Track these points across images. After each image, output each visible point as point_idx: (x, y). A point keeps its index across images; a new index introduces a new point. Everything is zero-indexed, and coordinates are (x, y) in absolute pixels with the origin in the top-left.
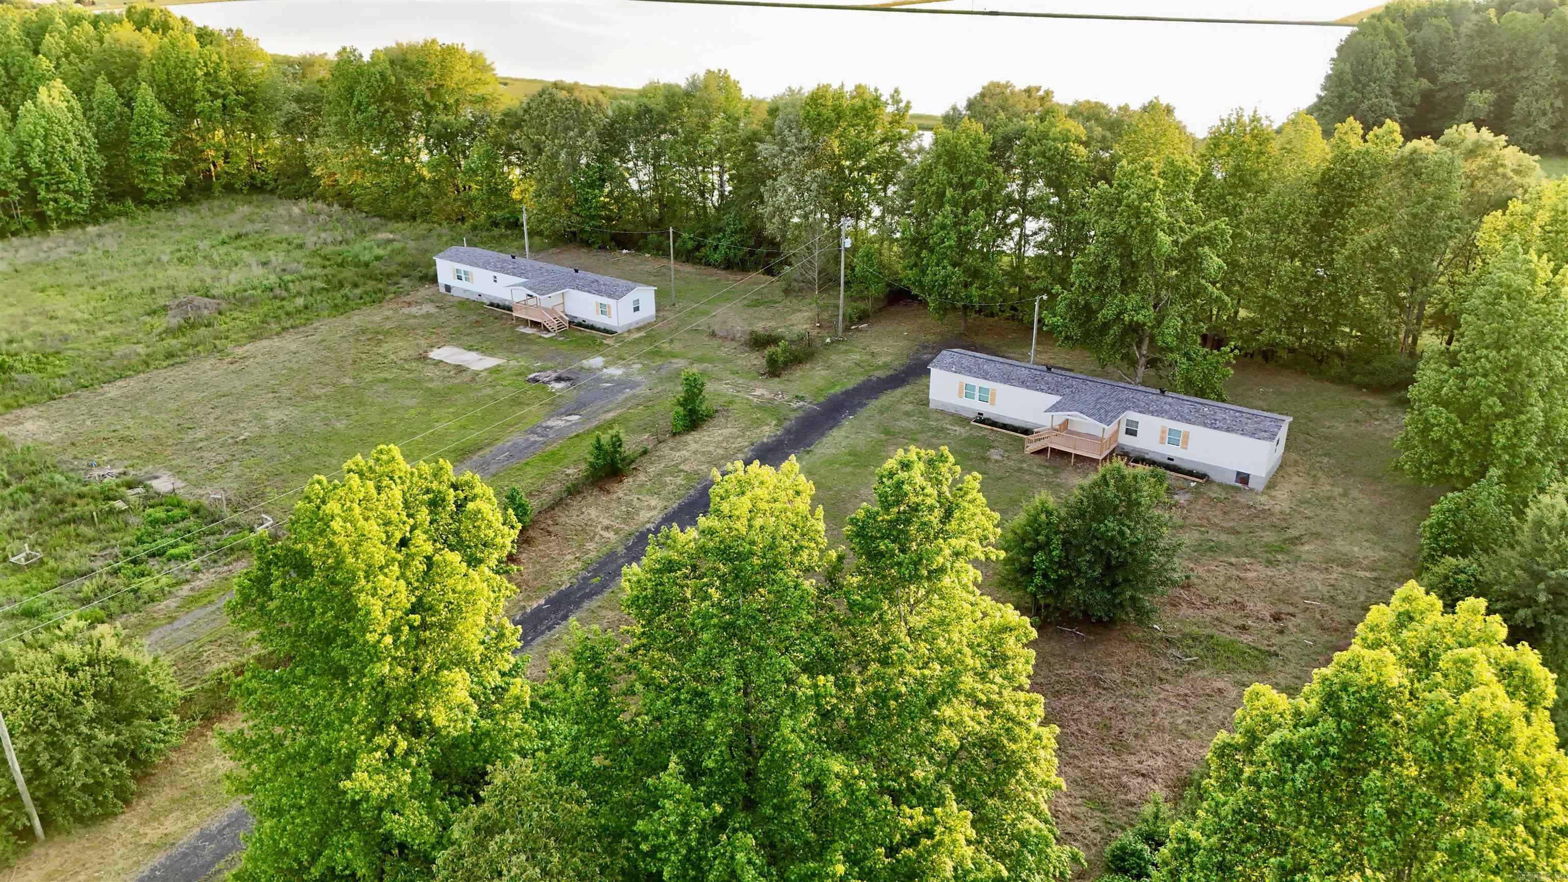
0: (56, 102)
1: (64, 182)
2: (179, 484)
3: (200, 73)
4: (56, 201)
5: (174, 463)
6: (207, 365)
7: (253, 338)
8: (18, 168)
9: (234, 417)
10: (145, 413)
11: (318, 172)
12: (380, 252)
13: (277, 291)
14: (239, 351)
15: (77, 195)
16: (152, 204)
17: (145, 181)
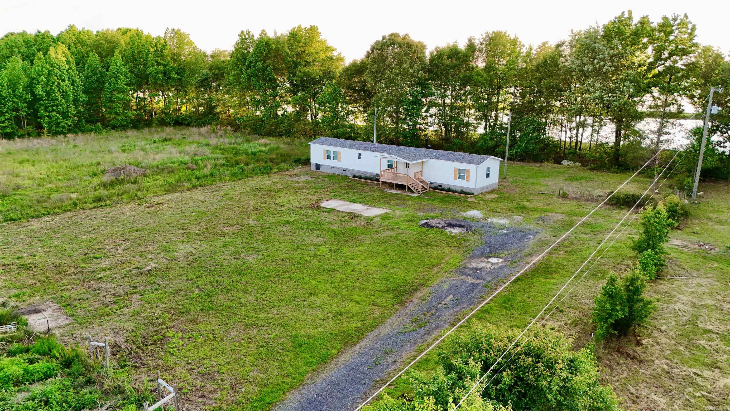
0: (59, 56)
1: (57, 105)
4: (49, 117)
6: (127, 208)
7: (168, 192)
8: (27, 94)
9: (143, 249)
10: (58, 243)
11: (219, 109)
12: (263, 148)
13: (190, 165)
14: (157, 200)
15: (64, 115)
16: (114, 127)
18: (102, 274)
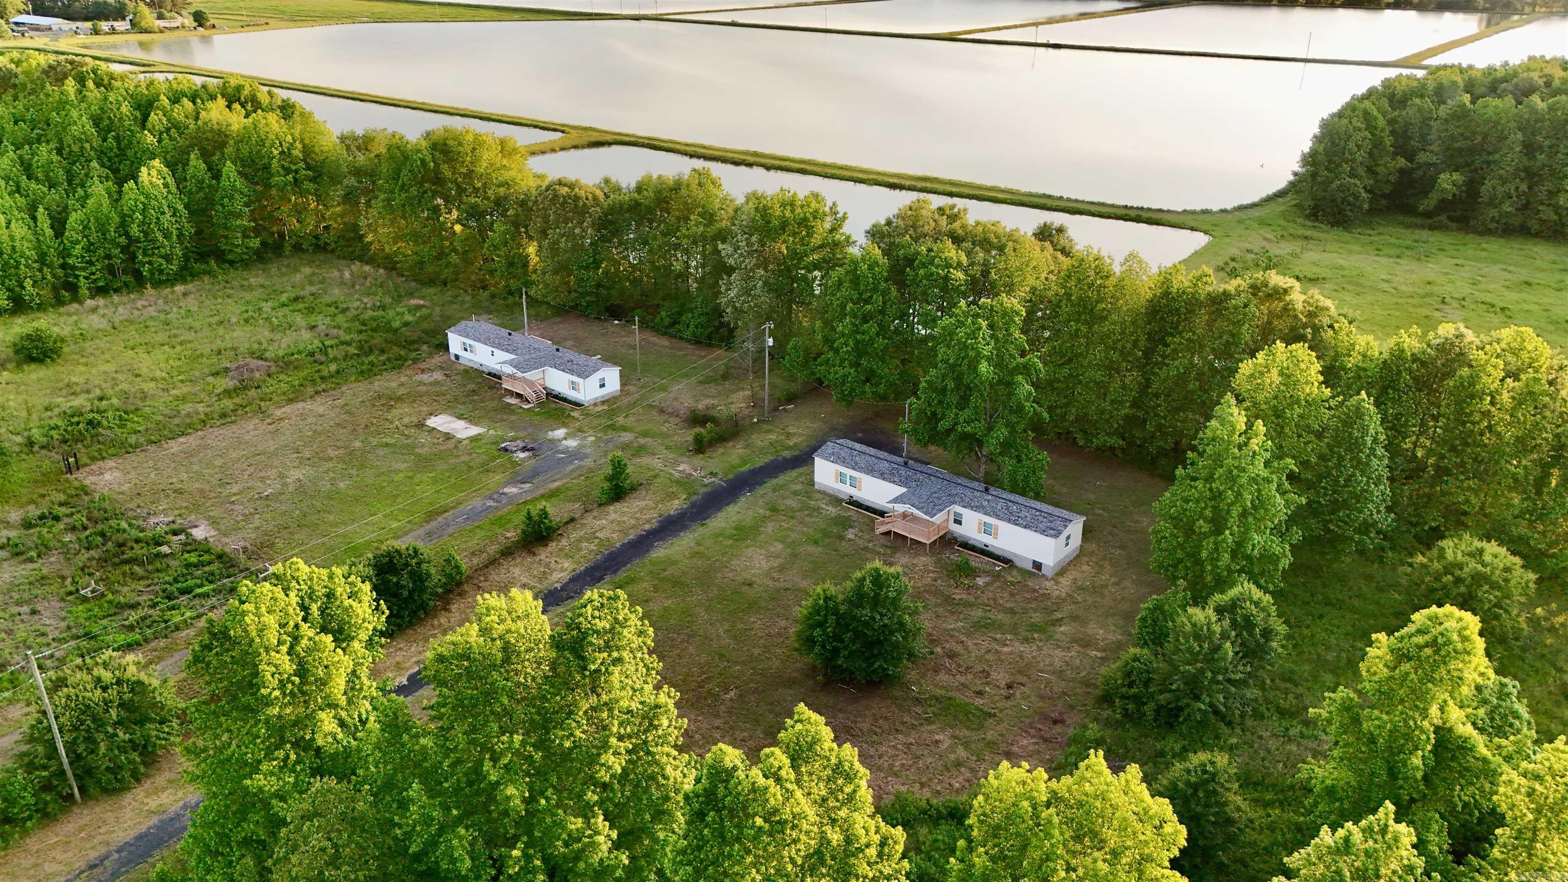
0: (154, 180)
1: (158, 248)
2: (213, 533)
3: (275, 152)
4: (150, 263)
5: (211, 514)
6: (250, 425)
7: (291, 401)
8: (120, 236)
9: (263, 474)
10: (196, 468)
11: (370, 238)
12: (408, 318)
13: (317, 356)
14: (278, 413)
15: (168, 258)
17: (226, 244)
18: (234, 499)
